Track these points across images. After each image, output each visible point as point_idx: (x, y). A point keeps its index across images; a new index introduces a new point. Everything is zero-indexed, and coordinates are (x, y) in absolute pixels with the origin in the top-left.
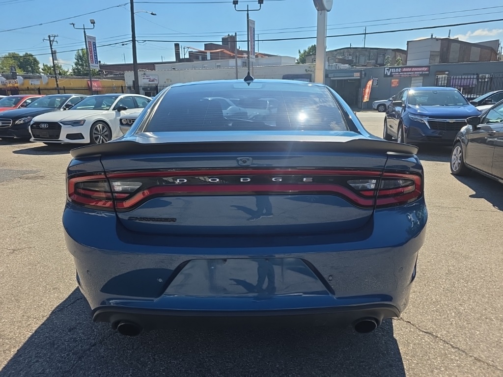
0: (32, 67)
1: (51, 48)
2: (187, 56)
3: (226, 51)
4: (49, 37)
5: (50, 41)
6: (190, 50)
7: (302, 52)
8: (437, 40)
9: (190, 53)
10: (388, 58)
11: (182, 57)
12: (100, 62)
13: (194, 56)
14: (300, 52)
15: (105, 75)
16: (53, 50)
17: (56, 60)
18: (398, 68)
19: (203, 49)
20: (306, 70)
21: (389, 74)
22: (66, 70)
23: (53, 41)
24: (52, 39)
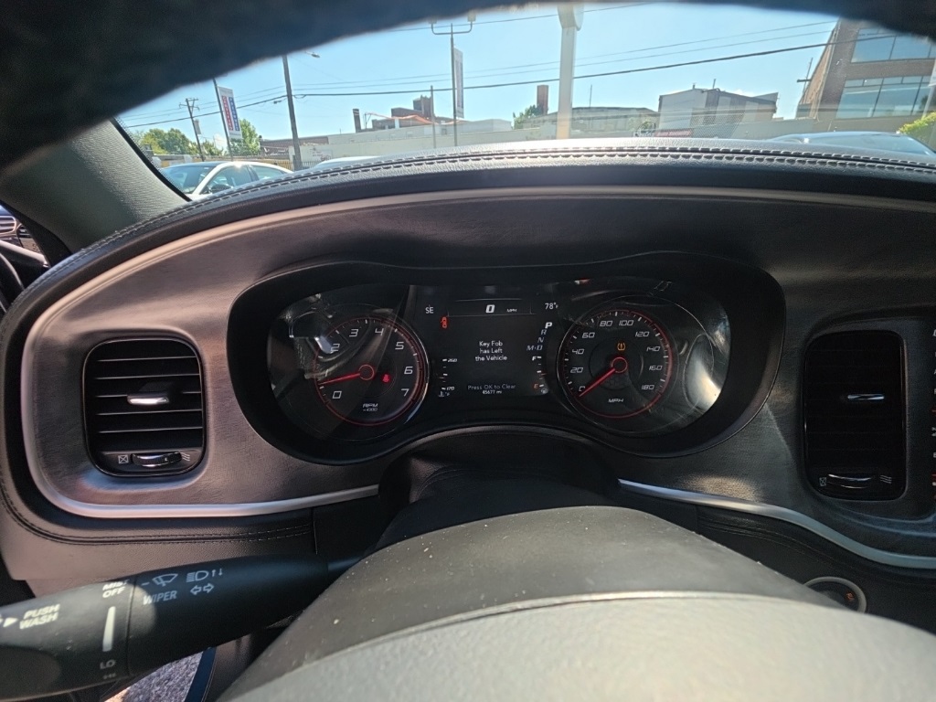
0: (181, 148)
1: (192, 117)
2: (370, 126)
3: (418, 118)
4: (187, 101)
5: (189, 107)
6: (374, 118)
7: (518, 115)
8: (703, 91)
9: (374, 122)
11: (363, 127)
12: (260, 137)
13: (378, 125)
14: (514, 116)
15: (267, 153)
16: (194, 119)
17: (200, 133)
18: (651, 132)
19: (389, 115)
22: (220, 149)
23: (193, 107)
24: (191, 103)
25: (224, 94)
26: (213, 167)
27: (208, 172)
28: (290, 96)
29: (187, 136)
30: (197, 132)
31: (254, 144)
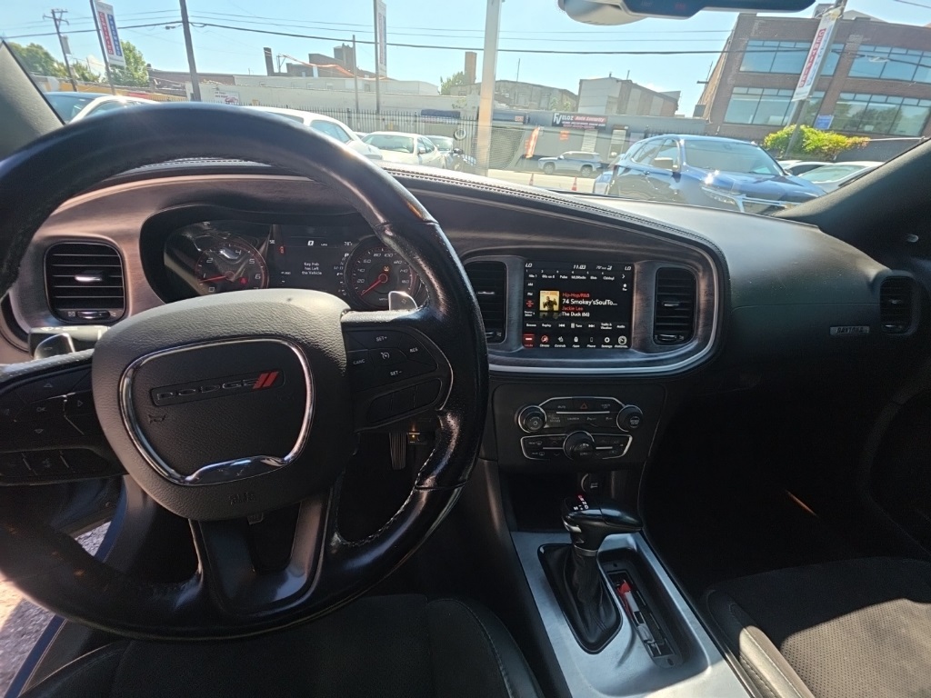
0: (42, 66)
1: (59, 33)
2: (284, 70)
3: (339, 68)
4: (53, 12)
5: (55, 20)
6: (288, 61)
7: (445, 81)
8: (618, 81)
9: (289, 66)
10: (555, 101)
11: (276, 70)
12: (149, 65)
13: (294, 70)
14: (442, 81)
15: (158, 86)
16: (62, 35)
17: (69, 53)
18: (570, 115)
19: (307, 61)
20: (453, 105)
21: (558, 123)
22: (96, 74)
23: (60, 20)
24: (57, 16)
25: (101, 10)
26: (90, 100)
27: (85, 104)
28: (185, 22)
29: (53, 55)
30: (66, 50)
31: (140, 73)
